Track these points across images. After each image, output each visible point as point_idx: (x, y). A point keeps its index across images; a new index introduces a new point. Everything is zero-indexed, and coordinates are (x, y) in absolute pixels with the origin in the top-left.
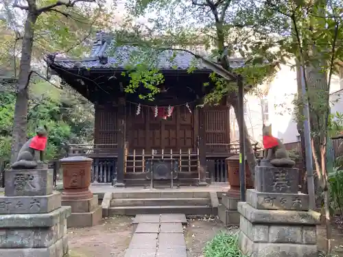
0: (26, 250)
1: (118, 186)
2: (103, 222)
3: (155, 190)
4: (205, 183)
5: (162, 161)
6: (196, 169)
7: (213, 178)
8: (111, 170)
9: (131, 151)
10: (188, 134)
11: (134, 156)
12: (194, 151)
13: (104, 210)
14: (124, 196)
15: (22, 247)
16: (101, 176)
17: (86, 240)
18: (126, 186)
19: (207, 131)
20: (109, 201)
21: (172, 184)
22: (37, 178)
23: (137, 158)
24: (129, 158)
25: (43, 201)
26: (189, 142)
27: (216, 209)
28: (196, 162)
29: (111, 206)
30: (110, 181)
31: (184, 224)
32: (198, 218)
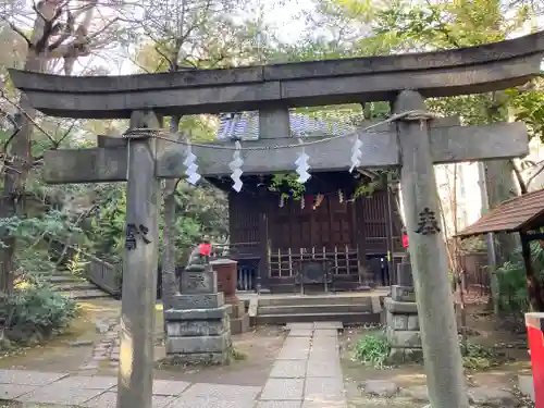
0: (204, 338)
1: (262, 293)
2: (252, 330)
3: (306, 297)
4: (367, 287)
5: (313, 261)
6: (356, 270)
7: (379, 282)
8: (253, 275)
9: (274, 251)
10: (346, 226)
11: (279, 256)
12: (353, 246)
13: (251, 318)
14: (271, 302)
15: (201, 335)
16: (240, 282)
17: (241, 342)
18: (272, 293)
19: (367, 221)
20: (255, 308)
21: (326, 289)
22: (206, 278)
23: (282, 259)
24: (273, 259)
25: (213, 298)
26: (346, 237)
27: (379, 314)
28: (355, 263)
29: (258, 314)
30: (253, 288)
31: (339, 330)
32: (358, 326)
